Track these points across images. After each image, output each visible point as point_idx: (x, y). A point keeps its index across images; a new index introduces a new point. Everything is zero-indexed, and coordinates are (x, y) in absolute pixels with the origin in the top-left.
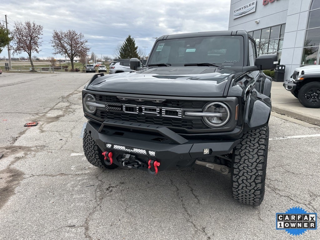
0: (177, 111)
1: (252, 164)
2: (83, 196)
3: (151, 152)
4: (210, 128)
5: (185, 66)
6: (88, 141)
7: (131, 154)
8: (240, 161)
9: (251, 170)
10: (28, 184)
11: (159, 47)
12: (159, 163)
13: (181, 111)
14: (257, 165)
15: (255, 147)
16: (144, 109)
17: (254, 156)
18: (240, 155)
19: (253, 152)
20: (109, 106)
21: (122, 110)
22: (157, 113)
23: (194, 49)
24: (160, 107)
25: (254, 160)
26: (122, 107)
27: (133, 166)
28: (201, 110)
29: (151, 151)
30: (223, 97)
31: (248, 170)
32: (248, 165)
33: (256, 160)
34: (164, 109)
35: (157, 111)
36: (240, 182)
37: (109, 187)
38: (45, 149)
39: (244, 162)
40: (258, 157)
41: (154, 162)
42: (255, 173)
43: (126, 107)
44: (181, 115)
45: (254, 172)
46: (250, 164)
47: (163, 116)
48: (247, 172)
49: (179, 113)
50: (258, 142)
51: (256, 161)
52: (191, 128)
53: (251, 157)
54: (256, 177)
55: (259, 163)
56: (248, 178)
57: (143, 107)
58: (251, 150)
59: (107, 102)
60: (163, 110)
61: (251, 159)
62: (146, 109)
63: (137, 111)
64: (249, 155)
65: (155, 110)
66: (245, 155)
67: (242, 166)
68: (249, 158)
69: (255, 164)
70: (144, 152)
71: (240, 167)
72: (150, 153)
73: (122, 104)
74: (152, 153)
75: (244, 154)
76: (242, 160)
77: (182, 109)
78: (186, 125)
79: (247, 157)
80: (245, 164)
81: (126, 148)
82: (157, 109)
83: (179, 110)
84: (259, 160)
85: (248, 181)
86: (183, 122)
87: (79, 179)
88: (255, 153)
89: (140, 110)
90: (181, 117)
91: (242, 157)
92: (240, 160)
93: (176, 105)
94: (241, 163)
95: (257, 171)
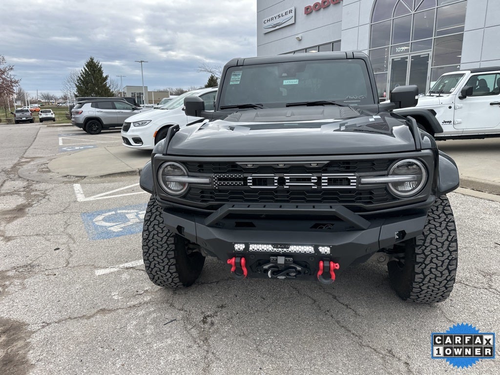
0: (349, 177)
1: (443, 244)
3: (323, 248)
4: (399, 199)
5: (287, 106)
6: (155, 244)
7: (285, 255)
8: (424, 243)
9: (442, 253)
11: (232, 77)
13: (355, 177)
14: (450, 244)
15: (442, 219)
16: (287, 179)
17: (444, 231)
19: (440, 227)
20: (220, 179)
21: (247, 185)
22: (312, 184)
23: (296, 80)
24: (319, 175)
25: (445, 238)
26: (245, 179)
27: (288, 274)
28: (386, 172)
29: (323, 246)
30: (417, 150)
31: (437, 253)
32: (437, 246)
33: (448, 237)
34: (325, 177)
35: (312, 181)
36: (427, 273)
39: (431, 243)
40: (450, 233)
41: (329, 263)
42: (448, 257)
43: (254, 180)
44: (355, 184)
45: (446, 255)
46: (440, 245)
47: (323, 187)
48: (437, 256)
49: (352, 181)
50: (444, 212)
51: (447, 240)
52: (370, 203)
53: (439, 234)
54: (449, 262)
55: (451, 241)
56: (438, 265)
57: (287, 176)
58: (437, 224)
59: (215, 173)
60: (323, 178)
61: (439, 237)
62: (291, 180)
63: (277, 184)
64: (436, 232)
65: (309, 180)
66: (431, 232)
67: (429, 249)
68: (437, 236)
69: (447, 243)
70: (309, 249)
71: (425, 251)
72: (320, 250)
73: (246, 175)
74: (325, 250)
75: (429, 232)
76: (428, 240)
77: (357, 174)
78: (360, 199)
79: (434, 235)
80: (433, 246)
81: (274, 247)
82: (312, 178)
83: (351, 176)
84: (451, 237)
85: (439, 269)
86: (357, 194)
88: (443, 228)
89: (282, 181)
90: (355, 187)
91: (426, 236)
92: (425, 240)
94: (426, 244)
95: (451, 253)
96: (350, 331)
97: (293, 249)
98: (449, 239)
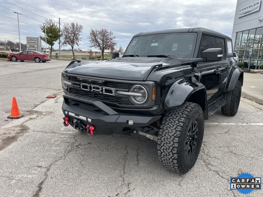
0: (112, 90)
1: (171, 137)
2: (58, 148)
3: (89, 119)
4: (134, 105)
5: (148, 57)
7: (78, 119)
8: (162, 134)
9: (169, 142)
10: (28, 136)
11: (134, 42)
12: (93, 128)
13: (114, 90)
14: (174, 138)
15: (175, 124)
16: (92, 87)
17: (173, 130)
18: (163, 129)
20: (74, 84)
21: (80, 88)
22: (100, 91)
23: (157, 44)
24: (102, 87)
25: (172, 134)
26: (80, 85)
27: (80, 128)
28: (127, 90)
29: (89, 118)
30: (143, 81)
31: (167, 141)
32: (167, 137)
33: (174, 134)
34: (104, 88)
35: (100, 89)
36: (162, 151)
37: (79, 145)
38: (51, 114)
39: (165, 135)
40: (176, 132)
41: (90, 126)
42: (172, 145)
44: (114, 93)
46: (169, 137)
47: (103, 93)
48: (167, 143)
49: (113, 92)
50: (178, 120)
51: (173, 135)
52: (121, 104)
53: (170, 131)
54: (173, 148)
55: (175, 137)
56: (167, 148)
57: (92, 86)
58: (172, 126)
59: (72, 81)
60: (103, 88)
61: (170, 133)
62: (94, 88)
63: (89, 89)
64: (169, 130)
66: (167, 129)
67: (164, 138)
68: (169, 132)
69: (173, 137)
70: (84, 118)
71: (162, 138)
72: (88, 120)
74: (90, 120)
75: (166, 129)
76: (164, 133)
77: (115, 89)
79: (168, 131)
80: (166, 137)
81: (75, 115)
82: (100, 88)
83: (113, 89)
84: (176, 134)
85: (167, 150)
86: (116, 99)
87: (62, 137)
88: (174, 128)
90: (114, 95)
91: (164, 131)
92: (163, 132)
93: (112, 86)
94: (163, 135)
95: (174, 143)
96: (124, 169)
97: (81, 117)
98: (175, 135)
